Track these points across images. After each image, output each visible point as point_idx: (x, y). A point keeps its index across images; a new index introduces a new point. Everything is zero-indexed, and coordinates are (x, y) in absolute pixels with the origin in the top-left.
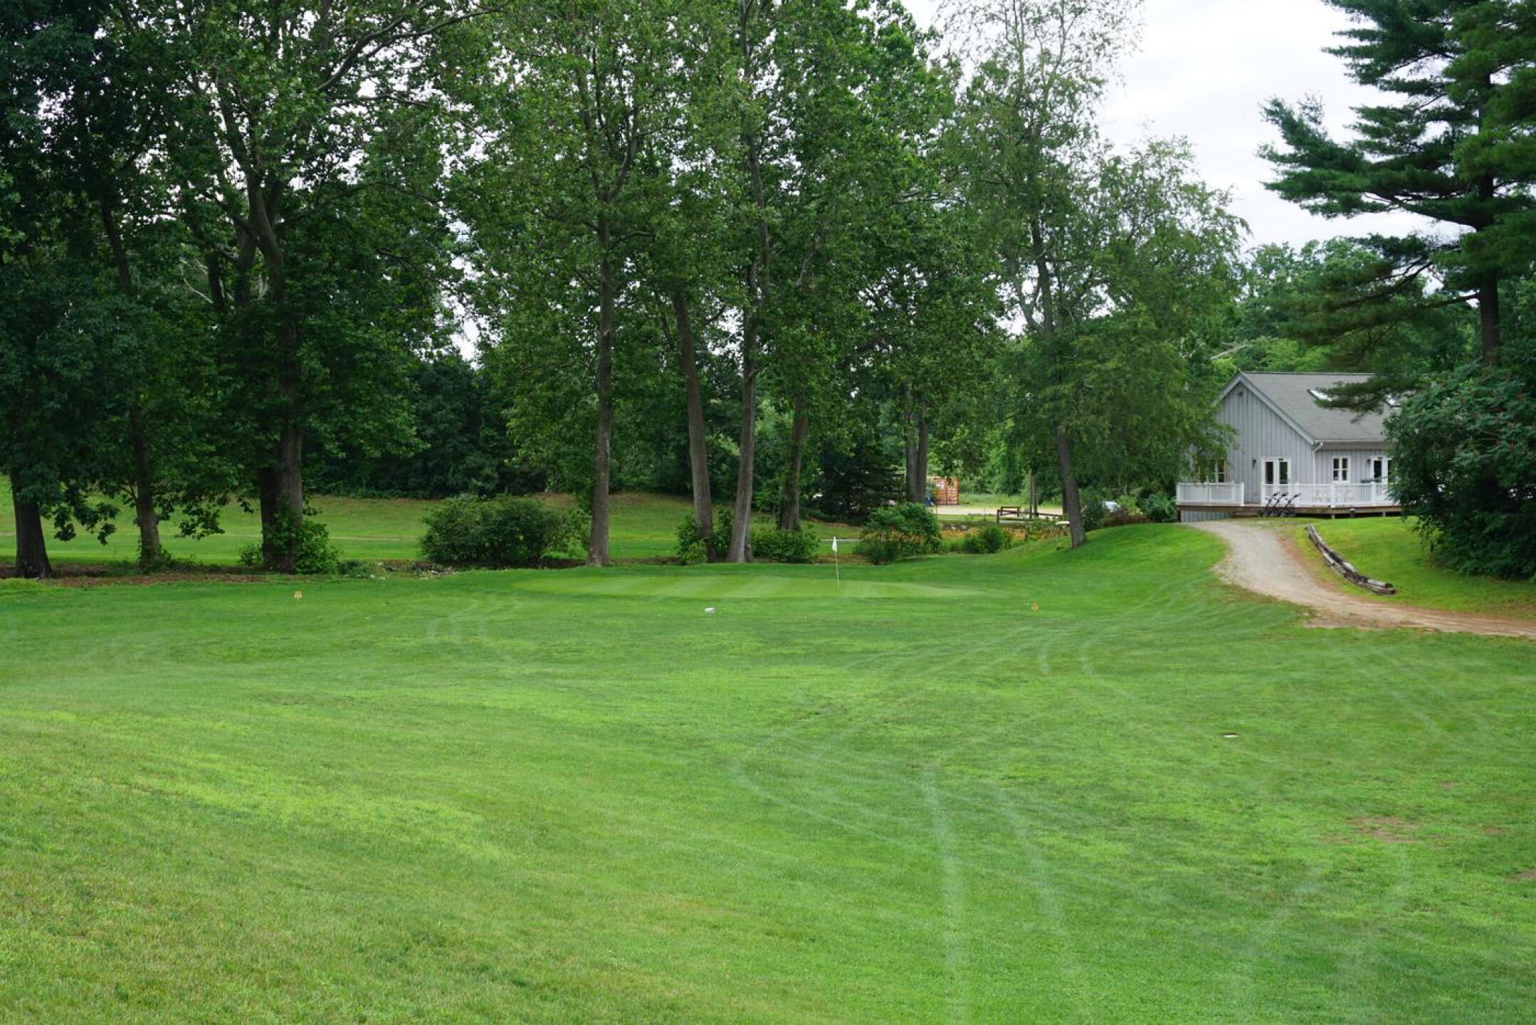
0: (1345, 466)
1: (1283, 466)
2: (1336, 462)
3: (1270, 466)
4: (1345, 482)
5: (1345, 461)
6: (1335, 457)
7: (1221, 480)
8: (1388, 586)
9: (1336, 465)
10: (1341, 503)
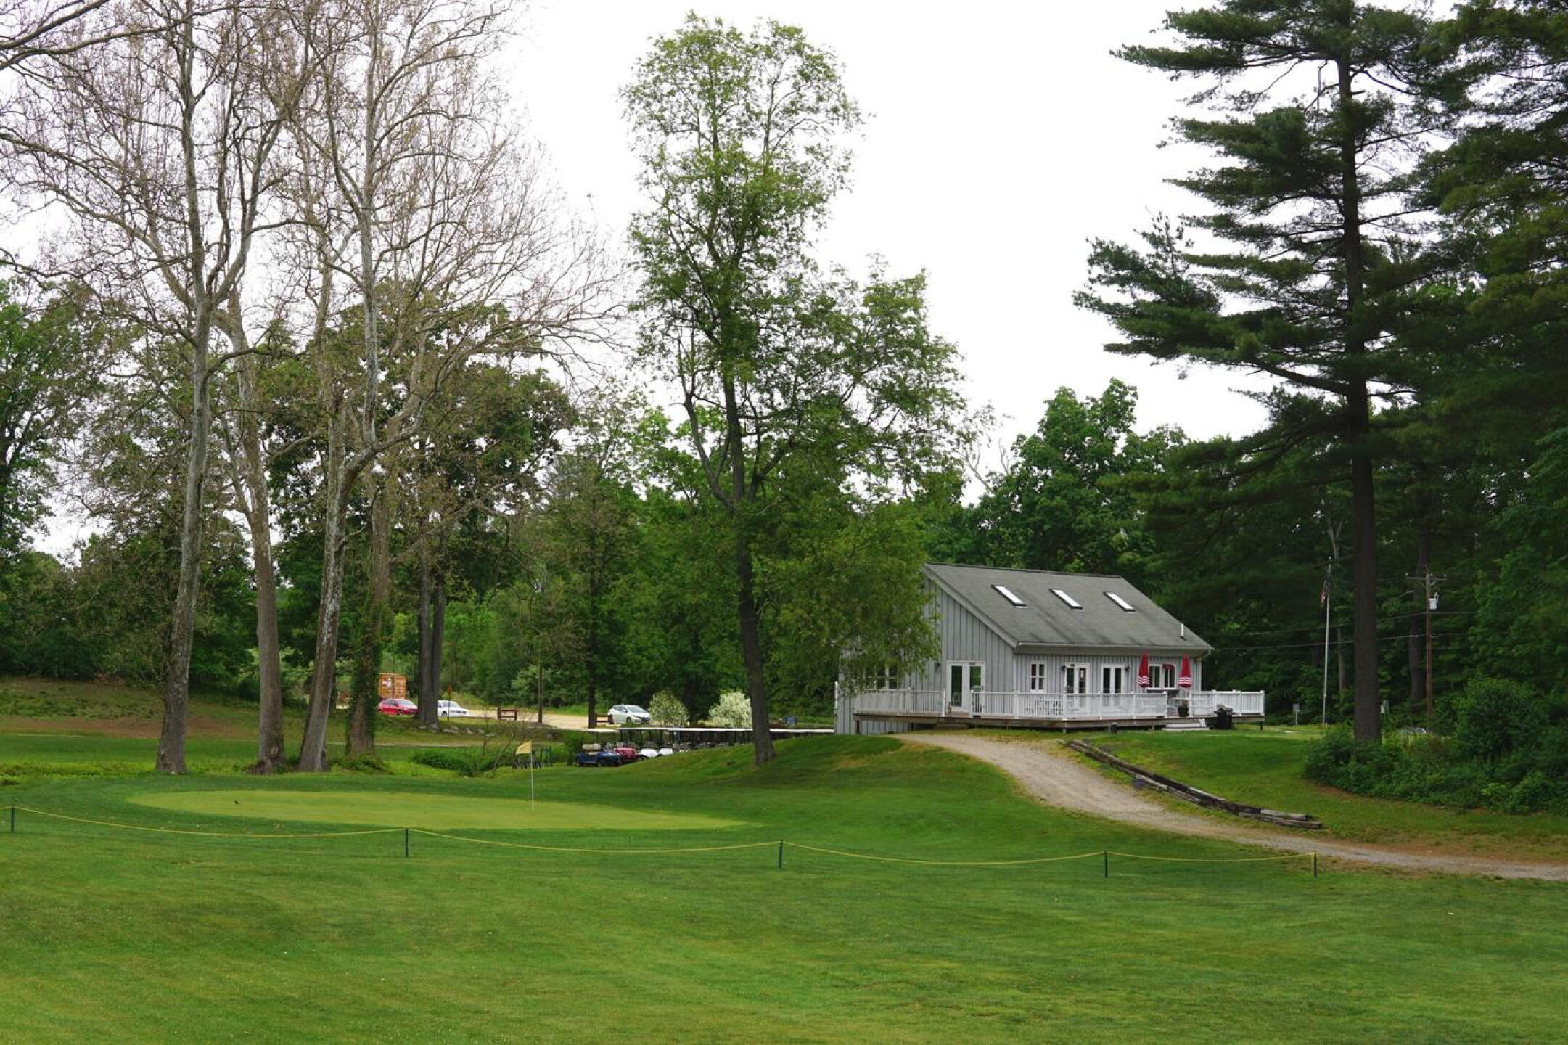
0: (1041, 673)
1: (975, 672)
2: (1034, 667)
3: (957, 672)
4: (1041, 692)
5: (1041, 667)
6: (1033, 662)
7: (893, 685)
8: (1308, 818)
9: (1034, 673)
10: (1026, 715)
